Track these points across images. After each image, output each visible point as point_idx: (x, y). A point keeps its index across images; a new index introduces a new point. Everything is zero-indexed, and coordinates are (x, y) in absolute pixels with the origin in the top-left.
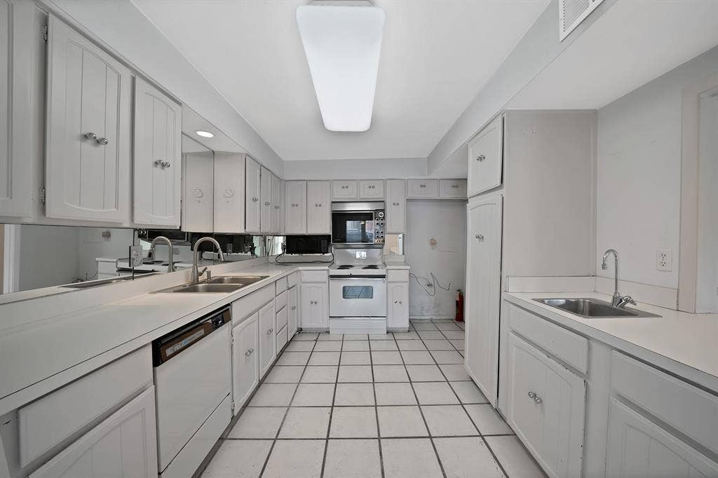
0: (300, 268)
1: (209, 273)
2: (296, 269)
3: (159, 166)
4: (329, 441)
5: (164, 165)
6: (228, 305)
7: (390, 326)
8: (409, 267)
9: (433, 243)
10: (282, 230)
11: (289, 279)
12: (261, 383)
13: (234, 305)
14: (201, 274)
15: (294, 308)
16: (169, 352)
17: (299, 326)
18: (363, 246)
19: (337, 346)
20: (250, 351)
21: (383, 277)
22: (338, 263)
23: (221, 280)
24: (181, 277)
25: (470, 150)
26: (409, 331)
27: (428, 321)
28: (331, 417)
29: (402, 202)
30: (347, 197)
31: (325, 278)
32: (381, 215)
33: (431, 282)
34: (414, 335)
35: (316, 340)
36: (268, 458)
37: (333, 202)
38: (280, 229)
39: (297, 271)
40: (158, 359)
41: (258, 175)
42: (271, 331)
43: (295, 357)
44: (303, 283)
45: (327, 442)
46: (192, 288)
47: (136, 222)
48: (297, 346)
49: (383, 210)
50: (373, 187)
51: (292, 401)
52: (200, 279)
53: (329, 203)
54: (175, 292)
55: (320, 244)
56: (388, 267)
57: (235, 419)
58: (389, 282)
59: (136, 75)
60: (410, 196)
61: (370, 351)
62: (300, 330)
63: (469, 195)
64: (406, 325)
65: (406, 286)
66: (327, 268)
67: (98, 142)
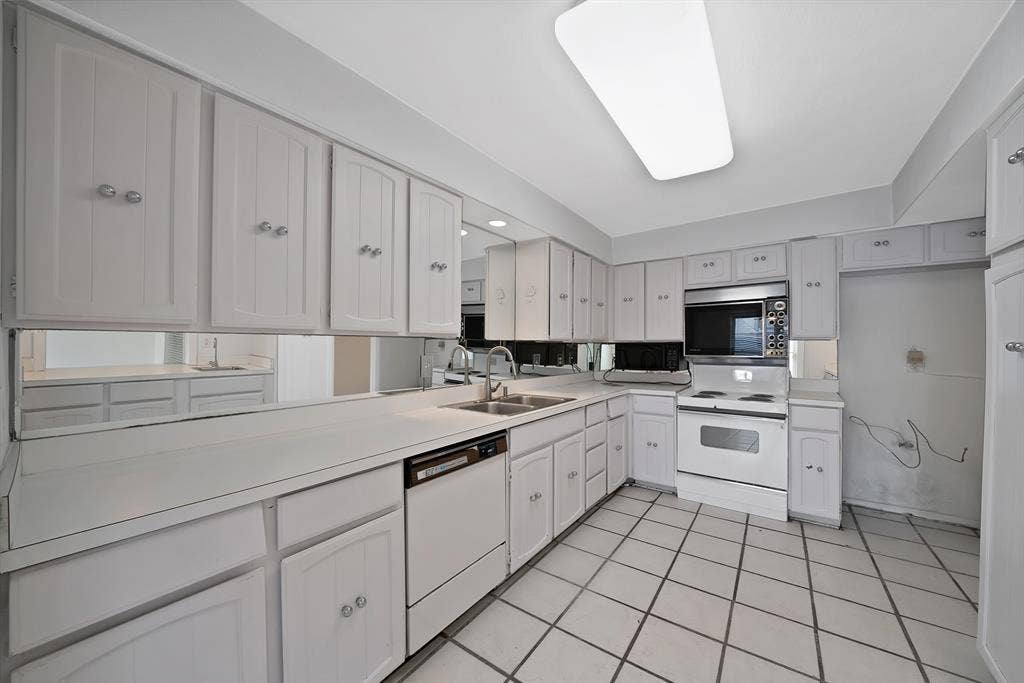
0: (632, 391)
1: (505, 389)
2: (627, 392)
3: (437, 269)
4: (626, 663)
5: (441, 268)
6: (504, 431)
7: (795, 509)
8: (841, 405)
9: (916, 358)
10: (610, 335)
11: (610, 406)
12: (555, 542)
13: (512, 431)
14: (495, 390)
15: (619, 448)
16: (421, 475)
17: (630, 476)
18: (750, 361)
19: (685, 520)
20: (536, 496)
21: (782, 417)
22: (698, 387)
23: (518, 399)
24: (473, 392)
25: (994, 145)
26: (841, 528)
27: (899, 518)
28: (640, 629)
29: (830, 281)
30: (715, 280)
31: (672, 410)
32: (781, 306)
33: (910, 437)
34: (852, 537)
35: (653, 502)
36: (535, 647)
37: (686, 291)
38: (607, 332)
39: (628, 395)
40: (409, 481)
41: (569, 263)
42: (573, 475)
43: (613, 520)
44: (635, 412)
45: (621, 664)
46: (480, 407)
47: (411, 330)
48: (621, 504)
49: (786, 298)
50: (764, 258)
51: (590, 581)
52: (494, 395)
53: (681, 292)
54: (461, 408)
55: (666, 355)
56: (791, 401)
57: (511, 579)
58: (796, 429)
59: (411, 177)
60: (849, 264)
61: (744, 544)
62: (631, 483)
63: (990, 249)
64: (834, 514)
65: (834, 441)
66: (673, 393)
67: (375, 253)
